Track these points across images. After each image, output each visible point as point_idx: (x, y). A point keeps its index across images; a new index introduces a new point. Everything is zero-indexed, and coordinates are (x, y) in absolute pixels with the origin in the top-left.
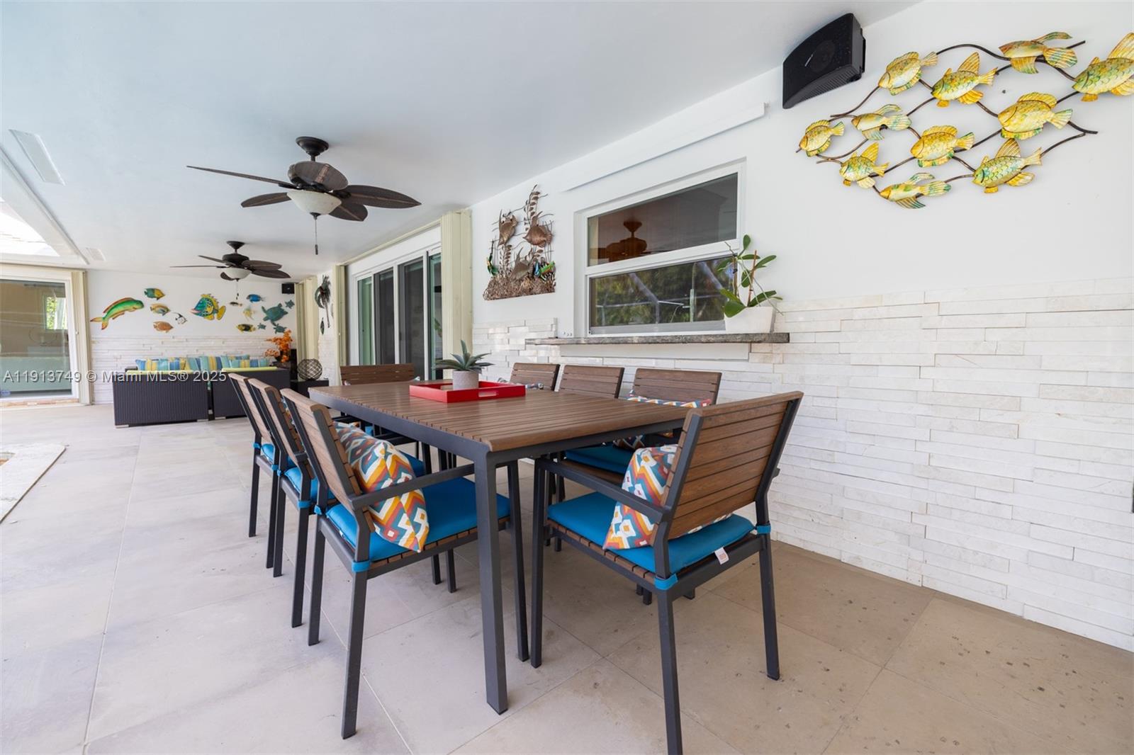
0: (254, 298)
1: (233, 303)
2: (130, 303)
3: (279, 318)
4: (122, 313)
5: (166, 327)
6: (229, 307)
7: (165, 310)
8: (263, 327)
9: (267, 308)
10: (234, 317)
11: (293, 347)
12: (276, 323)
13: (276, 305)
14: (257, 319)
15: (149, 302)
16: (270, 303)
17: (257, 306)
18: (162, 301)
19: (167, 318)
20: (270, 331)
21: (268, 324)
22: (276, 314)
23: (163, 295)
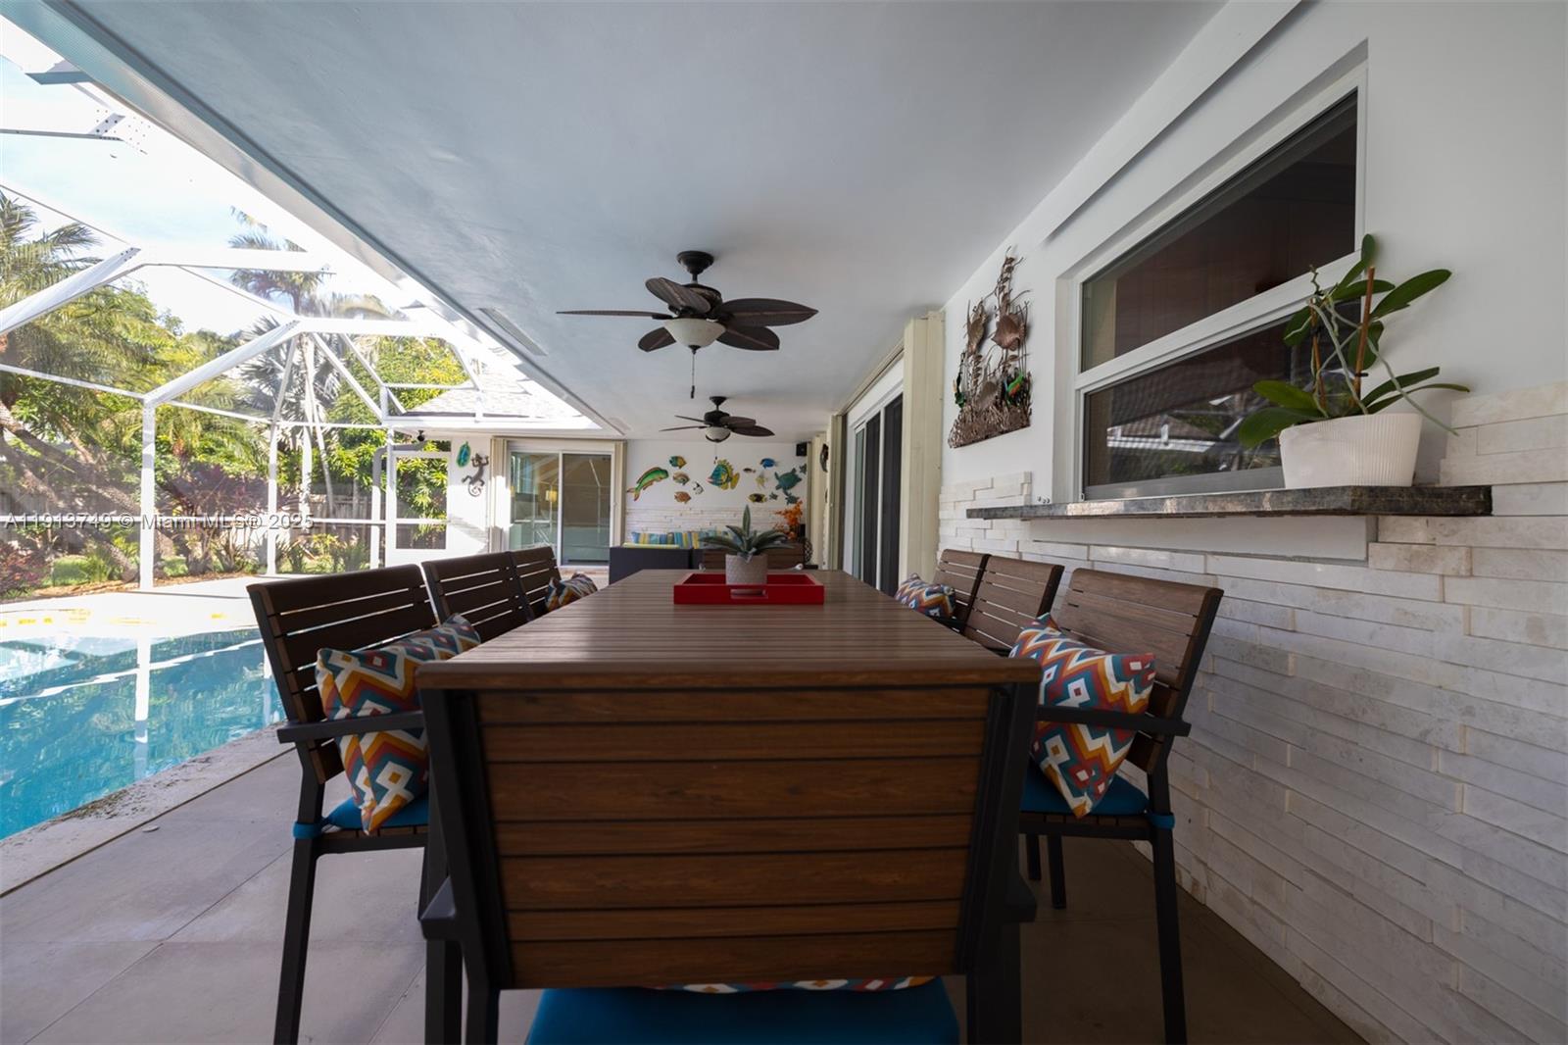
0: (768, 463)
1: (747, 470)
2: (658, 473)
3: (792, 485)
4: (651, 483)
5: (684, 497)
6: (744, 475)
7: (684, 479)
8: (774, 497)
9: (780, 475)
10: (747, 485)
11: (802, 523)
12: (789, 492)
13: (789, 471)
14: (770, 487)
15: (673, 471)
16: (783, 469)
17: (770, 471)
18: (684, 470)
19: (688, 488)
20: (781, 504)
21: (780, 493)
22: (789, 481)
23: (685, 463)
